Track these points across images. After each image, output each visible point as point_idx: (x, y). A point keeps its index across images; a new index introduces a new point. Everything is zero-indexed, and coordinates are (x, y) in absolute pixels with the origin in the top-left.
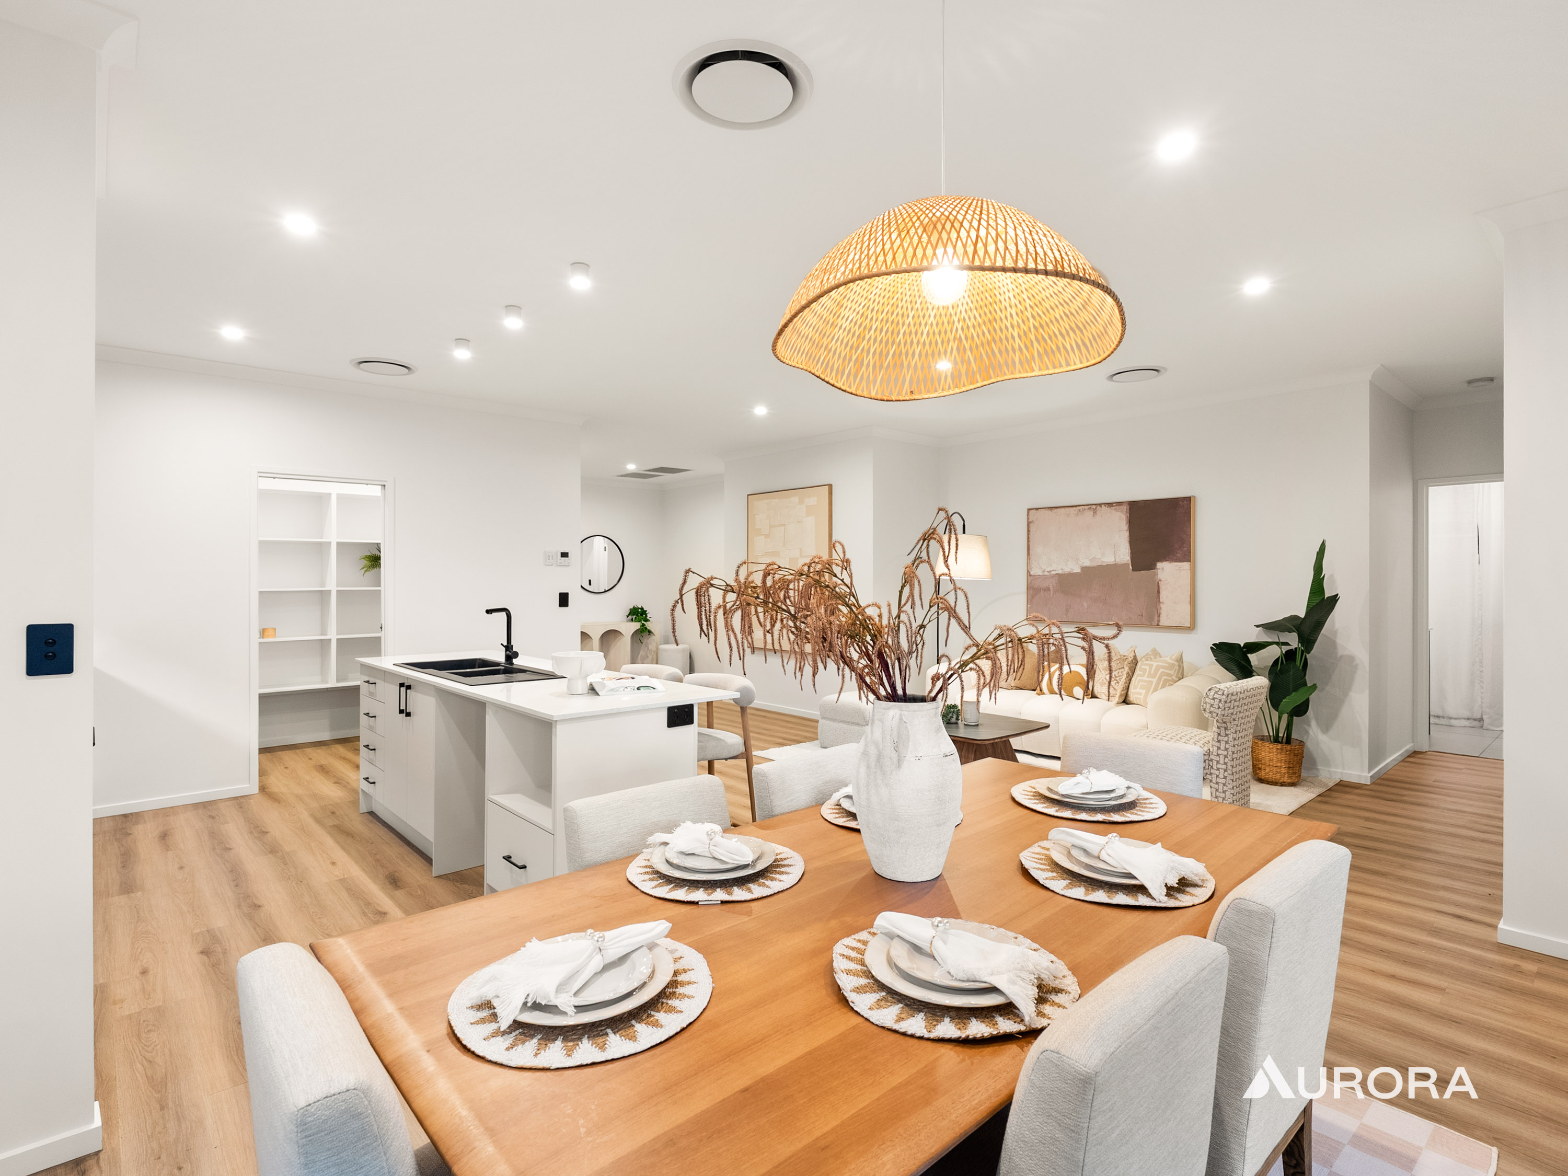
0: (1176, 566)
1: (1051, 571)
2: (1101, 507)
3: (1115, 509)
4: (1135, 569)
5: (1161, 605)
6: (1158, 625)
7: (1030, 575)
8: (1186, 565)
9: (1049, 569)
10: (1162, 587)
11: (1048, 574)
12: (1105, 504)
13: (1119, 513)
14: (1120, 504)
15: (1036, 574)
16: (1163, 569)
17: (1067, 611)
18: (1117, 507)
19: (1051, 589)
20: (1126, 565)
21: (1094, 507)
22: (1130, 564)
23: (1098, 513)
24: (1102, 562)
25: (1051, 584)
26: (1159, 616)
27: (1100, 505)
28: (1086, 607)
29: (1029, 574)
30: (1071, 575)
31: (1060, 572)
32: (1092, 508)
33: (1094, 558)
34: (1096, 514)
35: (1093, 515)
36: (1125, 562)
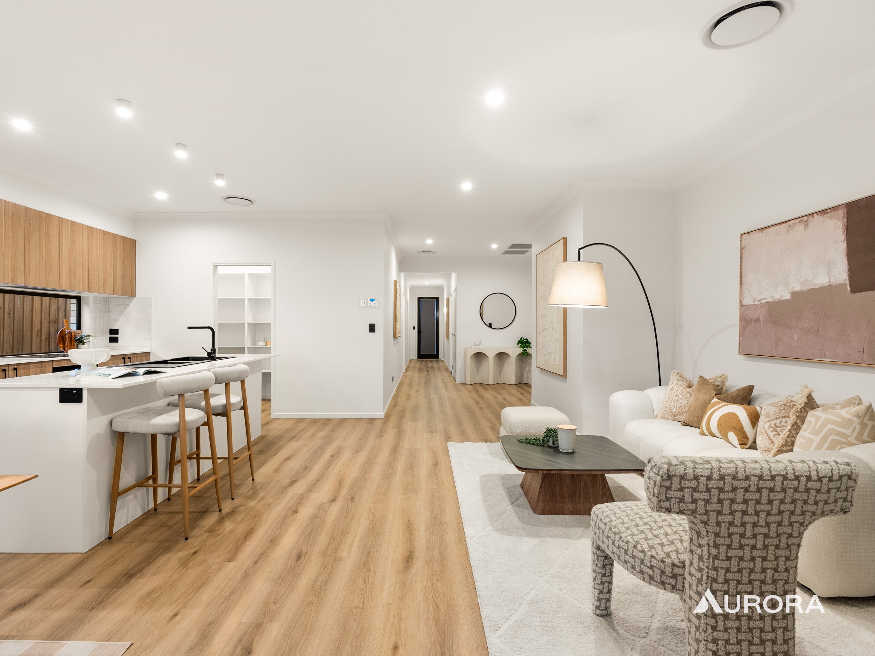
1: (761, 300)
2: (813, 217)
3: (830, 217)
4: (854, 290)
7: (743, 306)
9: (759, 298)
11: (759, 303)
12: (818, 213)
13: (835, 220)
14: (835, 208)
15: (748, 304)
17: (777, 344)
18: (832, 213)
19: (762, 319)
20: (843, 286)
21: (805, 218)
22: (848, 284)
23: (810, 225)
24: (814, 284)
25: (761, 314)
27: (812, 215)
28: (796, 340)
29: (741, 303)
30: (781, 303)
31: (770, 300)
32: (803, 220)
33: (805, 280)
34: (808, 227)
35: (805, 228)
36: (842, 282)
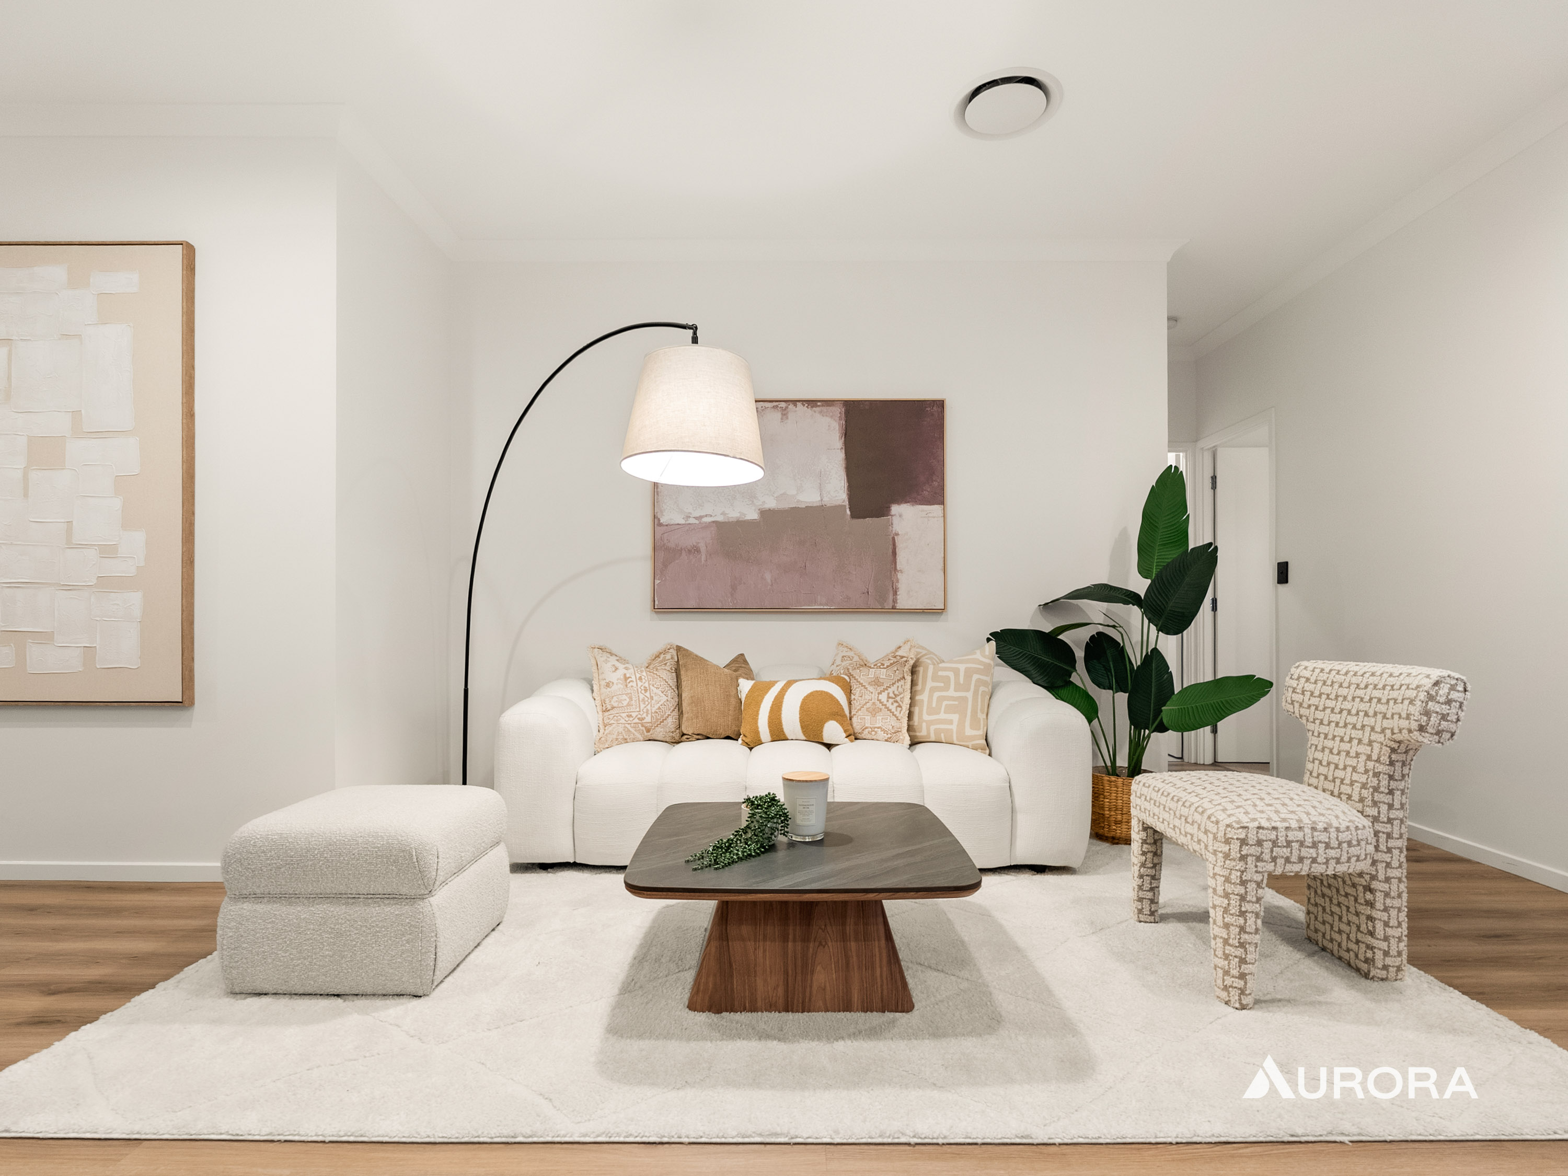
0: (923, 511)
1: (701, 517)
2: (796, 406)
3: (821, 412)
4: (854, 515)
5: (899, 574)
6: (894, 608)
7: (660, 525)
8: (936, 509)
9: (697, 513)
10: (900, 545)
11: (697, 522)
12: (803, 402)
13: (828, 419)
14: (828, 403)
15: (672, 522)
16: (900, 516)
17: (734, 588)
18: (824, 409)
19: (703, 549)
20: (839, 508)
21: (783, 405)
22: (848, 507)
23: (790, 415)
24: (798, 501)
25: (704, 540)
26: (895, 593)
27: (795, 402)
28: (769, 581)
29: (656, 521)
30: (741, 524)
31: (720, 518)
32: (779, 406)
33: (784, 494)
34: (787, 418)
35: (782, 419)
36: (839, 503)
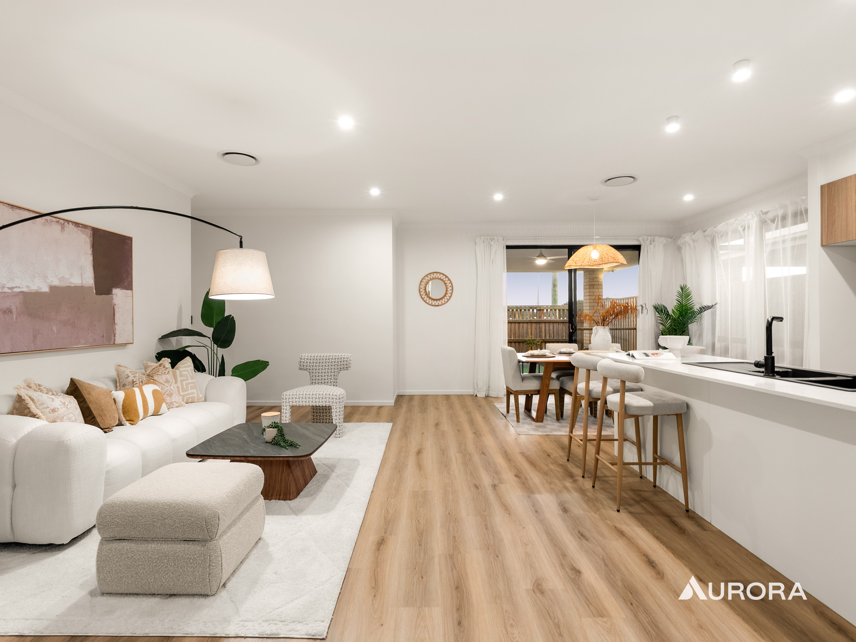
0: (125, 293)
1: (13, 288)
3: (81, 231)
4: (98, 293)
5: (116, 326)
6: (114, 344)
8: (130, 291)
9: (10, 285)
10: (116, 310)
11: (10, 291)
12: (72, 222)
13: (85, 236)
14: (85, 226)
16: (116, 295)
17: (35, 337)
18: (83, 229)
19: (15, 311)
20: (90, 288)
21: (62, 221)
22: (94, 288)
23: (66, 229)
24: (71, 283)
25: (16, 304)
26: (115, 336)
28: (56, 332)
30: (39, 295)
31: (26, 290)
32: (60, 222)
33: (63, 277)
34: (64, 230)
35: (61, 230)
36: (90, 285)
